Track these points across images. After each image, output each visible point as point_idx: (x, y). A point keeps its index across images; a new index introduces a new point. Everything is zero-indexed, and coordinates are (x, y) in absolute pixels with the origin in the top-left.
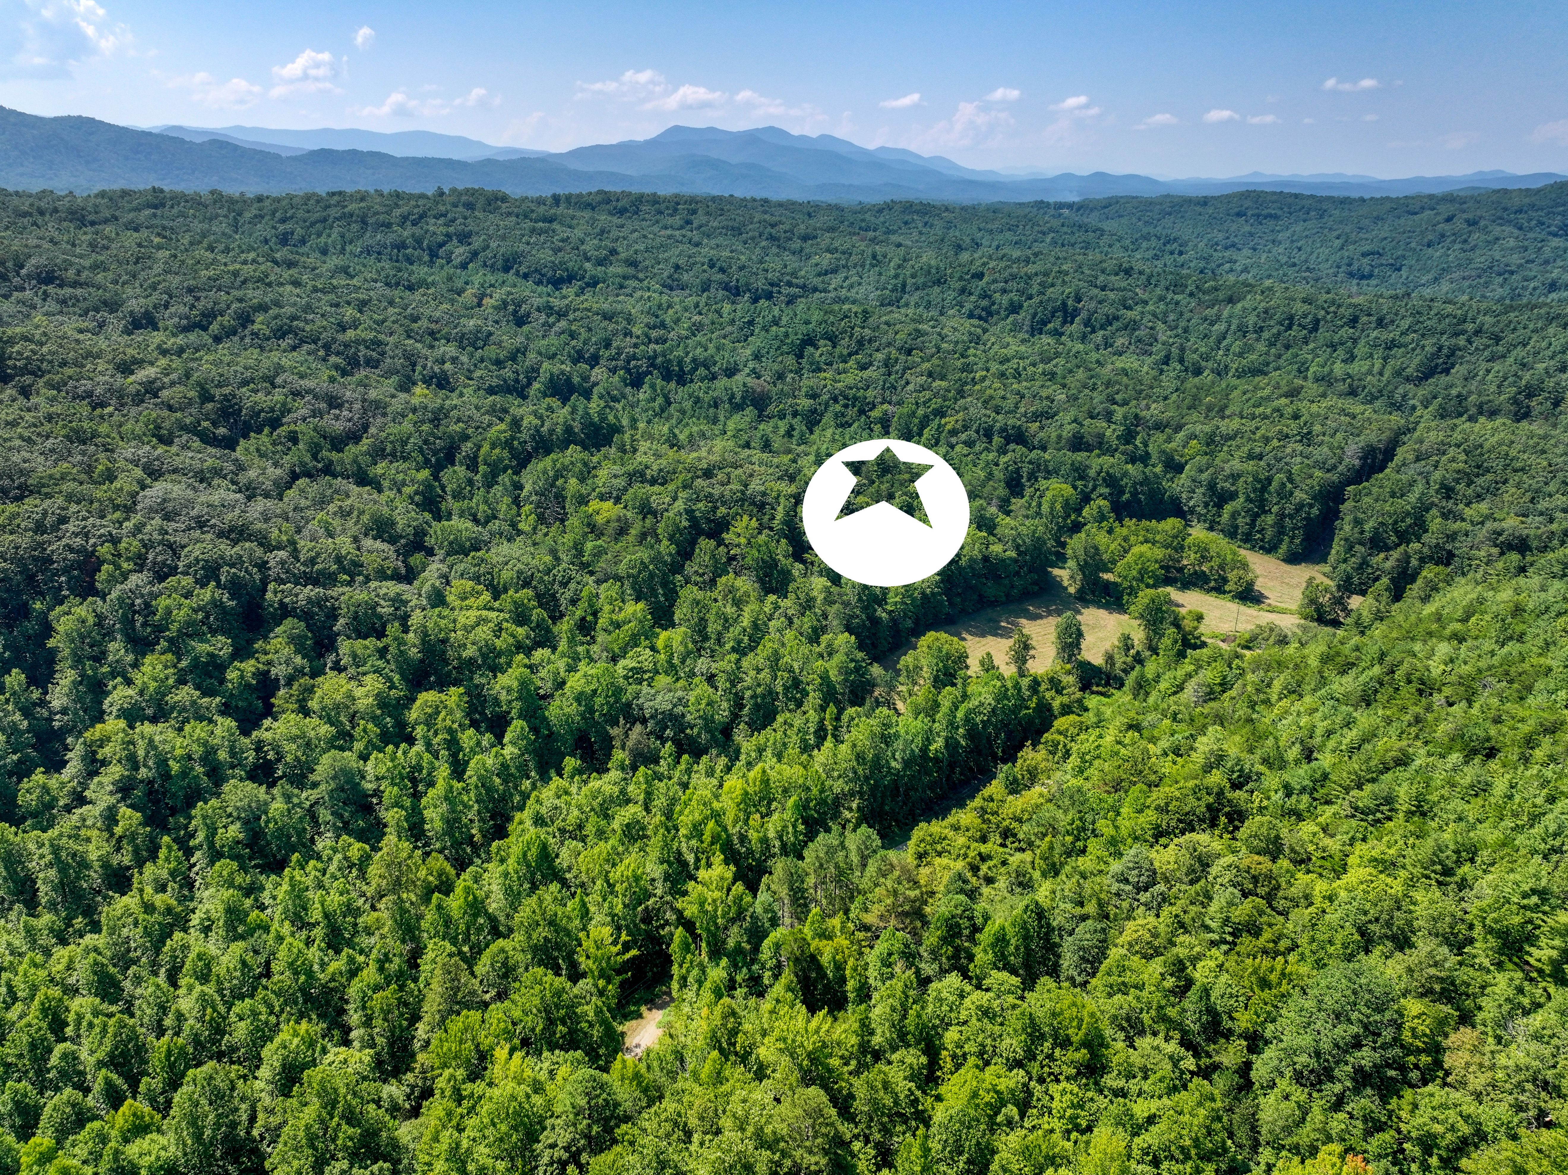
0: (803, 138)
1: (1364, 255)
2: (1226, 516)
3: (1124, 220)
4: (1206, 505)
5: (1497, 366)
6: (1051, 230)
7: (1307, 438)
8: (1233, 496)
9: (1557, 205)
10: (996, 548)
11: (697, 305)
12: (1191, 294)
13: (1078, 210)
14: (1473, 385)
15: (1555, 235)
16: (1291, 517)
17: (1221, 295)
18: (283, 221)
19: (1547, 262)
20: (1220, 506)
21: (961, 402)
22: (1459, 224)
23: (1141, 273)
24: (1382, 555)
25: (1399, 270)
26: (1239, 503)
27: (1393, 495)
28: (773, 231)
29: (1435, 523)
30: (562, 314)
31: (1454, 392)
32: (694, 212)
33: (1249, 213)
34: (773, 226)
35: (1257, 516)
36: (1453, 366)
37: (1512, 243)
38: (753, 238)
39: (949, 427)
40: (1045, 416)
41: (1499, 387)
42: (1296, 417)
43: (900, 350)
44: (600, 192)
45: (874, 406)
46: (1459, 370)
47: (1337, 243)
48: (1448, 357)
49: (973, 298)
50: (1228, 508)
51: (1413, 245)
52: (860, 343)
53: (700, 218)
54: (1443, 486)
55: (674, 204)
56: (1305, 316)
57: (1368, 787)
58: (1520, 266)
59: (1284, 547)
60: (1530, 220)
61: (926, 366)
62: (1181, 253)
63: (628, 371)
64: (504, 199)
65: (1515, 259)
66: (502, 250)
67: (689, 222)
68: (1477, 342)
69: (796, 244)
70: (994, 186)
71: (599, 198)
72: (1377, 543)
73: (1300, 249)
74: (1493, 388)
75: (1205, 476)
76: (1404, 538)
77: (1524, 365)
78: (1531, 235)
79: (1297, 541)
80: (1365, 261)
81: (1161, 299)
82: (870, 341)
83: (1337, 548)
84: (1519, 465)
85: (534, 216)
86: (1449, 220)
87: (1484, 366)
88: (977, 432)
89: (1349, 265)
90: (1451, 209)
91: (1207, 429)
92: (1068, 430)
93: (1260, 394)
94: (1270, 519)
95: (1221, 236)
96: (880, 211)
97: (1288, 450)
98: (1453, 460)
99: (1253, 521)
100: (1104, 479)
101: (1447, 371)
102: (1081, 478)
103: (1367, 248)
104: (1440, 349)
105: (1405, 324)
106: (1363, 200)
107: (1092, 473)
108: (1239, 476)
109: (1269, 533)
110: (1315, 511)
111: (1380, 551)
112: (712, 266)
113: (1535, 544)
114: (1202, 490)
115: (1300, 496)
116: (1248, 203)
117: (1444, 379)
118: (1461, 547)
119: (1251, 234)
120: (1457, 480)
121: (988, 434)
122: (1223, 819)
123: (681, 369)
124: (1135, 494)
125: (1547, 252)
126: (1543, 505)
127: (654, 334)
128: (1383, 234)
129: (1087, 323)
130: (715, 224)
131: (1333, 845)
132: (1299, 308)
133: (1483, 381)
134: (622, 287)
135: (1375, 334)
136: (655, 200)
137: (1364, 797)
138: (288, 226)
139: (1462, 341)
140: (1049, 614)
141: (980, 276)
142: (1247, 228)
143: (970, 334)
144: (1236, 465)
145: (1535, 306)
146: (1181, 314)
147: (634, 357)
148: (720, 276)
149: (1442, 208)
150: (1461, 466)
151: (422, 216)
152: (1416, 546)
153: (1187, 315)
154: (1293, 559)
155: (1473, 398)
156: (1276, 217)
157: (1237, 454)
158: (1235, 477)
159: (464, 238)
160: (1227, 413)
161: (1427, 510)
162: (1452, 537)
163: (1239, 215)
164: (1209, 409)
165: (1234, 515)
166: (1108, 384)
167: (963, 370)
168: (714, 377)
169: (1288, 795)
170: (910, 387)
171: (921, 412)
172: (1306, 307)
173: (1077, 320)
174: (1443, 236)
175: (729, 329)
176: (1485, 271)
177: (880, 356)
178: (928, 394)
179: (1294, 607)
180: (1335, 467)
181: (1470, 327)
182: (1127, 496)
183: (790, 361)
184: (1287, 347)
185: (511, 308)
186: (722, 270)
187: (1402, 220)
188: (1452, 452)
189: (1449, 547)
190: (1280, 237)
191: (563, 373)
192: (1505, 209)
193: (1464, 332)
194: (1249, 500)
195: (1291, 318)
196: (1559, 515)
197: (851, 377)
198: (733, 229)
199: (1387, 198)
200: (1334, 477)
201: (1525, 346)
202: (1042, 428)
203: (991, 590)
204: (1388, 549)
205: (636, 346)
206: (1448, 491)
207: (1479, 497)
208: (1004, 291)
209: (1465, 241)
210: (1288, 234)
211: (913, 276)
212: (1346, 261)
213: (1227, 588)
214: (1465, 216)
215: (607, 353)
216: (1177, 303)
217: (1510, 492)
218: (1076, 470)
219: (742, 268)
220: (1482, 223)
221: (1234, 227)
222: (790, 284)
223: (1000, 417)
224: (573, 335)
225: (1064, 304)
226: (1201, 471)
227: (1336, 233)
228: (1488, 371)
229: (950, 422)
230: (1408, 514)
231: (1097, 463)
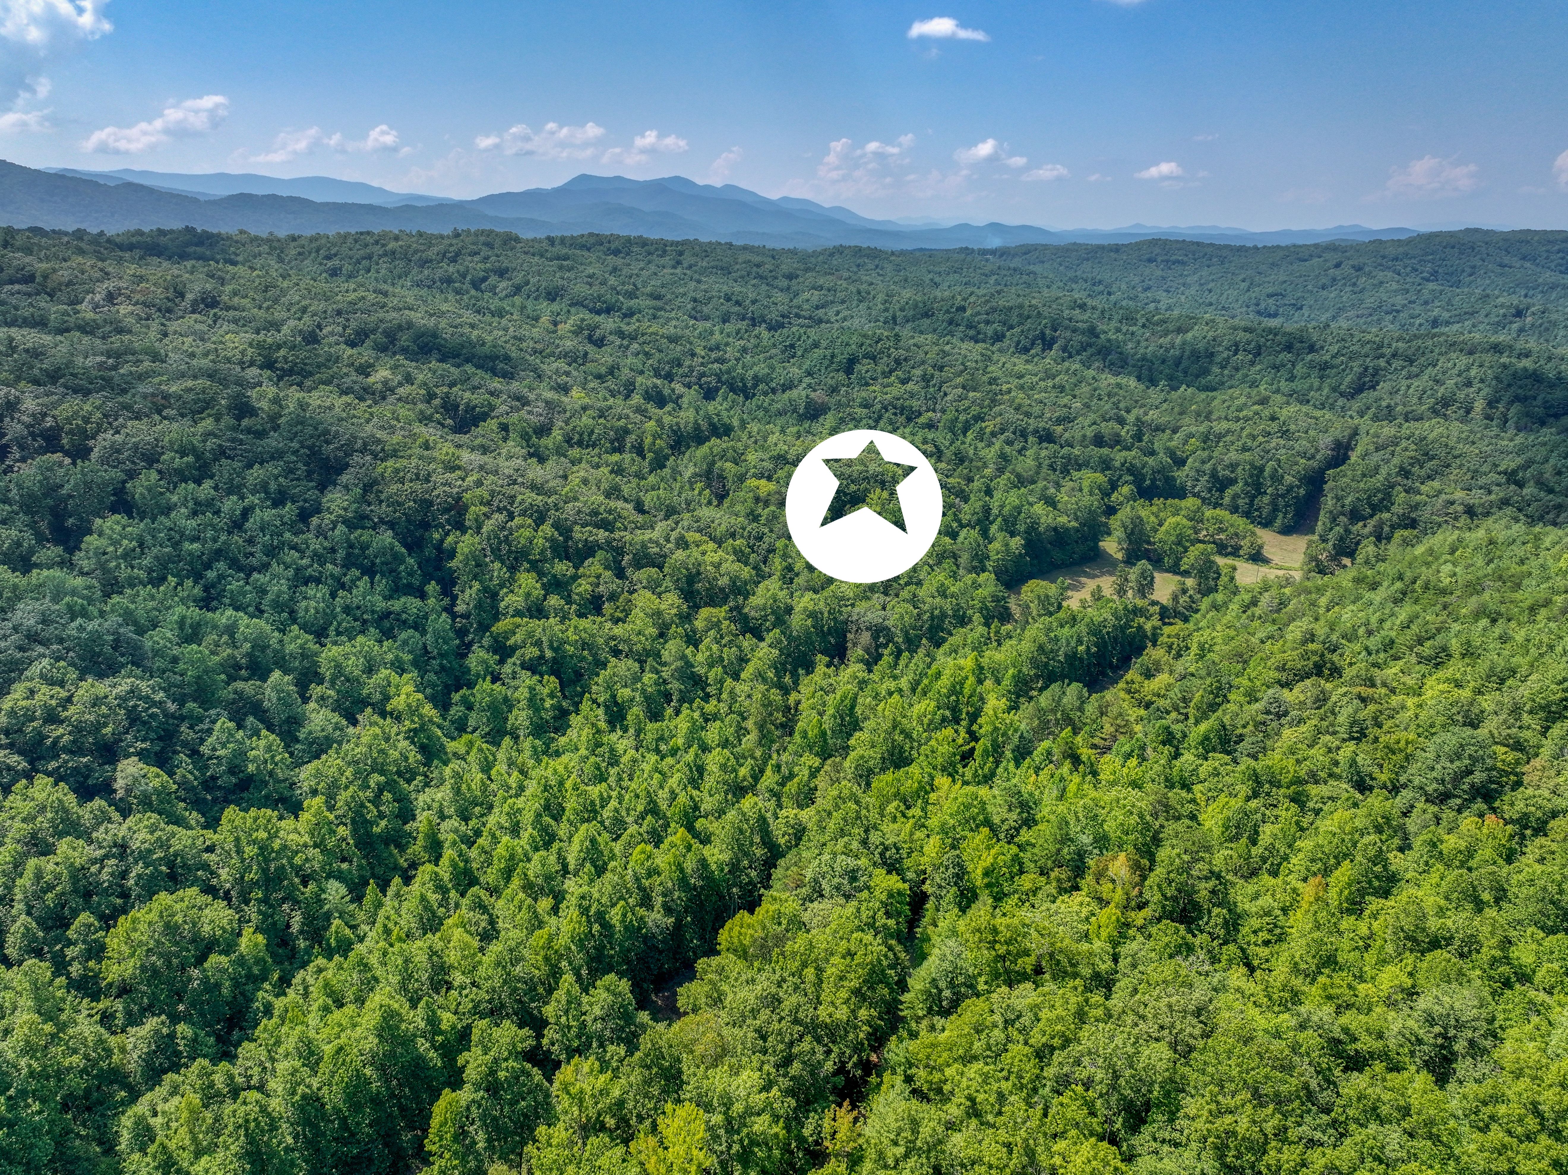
0: (708, 187)
1: (1270, 296)
2: (1227, 500)
3: (1046, 265)
4: (1210, 490)
5: (1416, 383)
6: (992, 273)
7: (1285, 433)
8: (1233, 482)
9: (1427, 254)
10: (1063, 520)
11: (738, 332)
12: (1144, 326)
13: (1001, 256)
14: (1398, 398)
15: (1428, 280)
16: (1283, 496)
17: (1171, 327)
18: (328, 258)
19: (1426, 303)
20: (1222, 490)
21: (997, 409)
22: (1346, 269)
23: (1093, 308)
24: (1361, 524)
25: (1301, 308)
26: (1237, 488)
27: (1364, 475)
28: (760, 271)
29: (1400, 497)
30: (633, 338)
31: (1384, 404)
32: (681, 254)
33: (1159, 259)
34: (758, 266)
35: (1254, 497)
36: (1378, 383)
37: (1395, 286)
38: (742, 277)
39: (988, 430)
40: (1066, 420)
41: (1420, 399)
42: (1273, 418)
43: (934, 367)
44: (591, 235)
45: (920, 414)
46: (1384, 387)
47: (1244, 285)
48: (1373, 376)
49: (961, 328)
50: (1229, 492)
51: (1310, 287)
52: (898, 362)
53: (687, 259)
54: (1402, 469)
55: (662, 247)
56: (1249, 343)
57: (1428, 644)
58: (1404, 306)
59: (1278, 522)
60: (1405, 267)
61: (959, 380)
62: (1109, 294)
63: (701, 386)
64: (517, 239)
65: (1399, 300)
66: (544, 284)
67: (679, 263)
68: (1396, 364)
69: (785, 283)
70: (897, 235)
71: (592, 240)
72: (1355, 516)
73: (1210, 291)
74: (1415, 400)
75: (1208, 467)
76: (1375, 509)
77: (1437, 381)
78: (1408, 280)
79: (1289, 516)
80: (1271, 301)
81: (1118, 330)
82: (905, 360)
83: (1323, 520)
84: (1457, 453)
85: (549, 255)
86: (1337, 266)
87: (1405, 383)
88: (1014, 433)
89: (1257, 305)
90: (1336, 257)
91: (1201, 429)
92: (1090, 432)
93: (1237, 402)
94: (1266, 499)
95: (1137, 279)
96: (832, 255)
97: (1273, 445)
98: (1406, 449)
99: (1252, 501)
100: (1128, 470)
101: (1373, 387)
102: (1108, 468)
103: (1270, 290)
104: (1366, 369)
105: (1334, 349)
106: (1256, 248)
107: (1117, 464)
108: (1237, 465)
109: (1265, 512)
110: (1302, 492)
111: (1359, 520)
112: (728, 299)
113: (1480, 510)
114: (1206, 478)
115: (1288, 479)
116: (1157, 250)
117: (1373, 394)
118: (1425, 514)
119: (1164, 278)
120: (1412, 465)
121: (1024, 434)
122: (1327, 672)
123: (745, 385)
124: (1153, 481)
125: (1426, 294)
126: (1482, 481)
127: (713, 355)
128: (1281, 279)
129: (1064, 349)
130: (705, 264)
131: (1410, 681)
132: (1241, 336)
133: (1405, 395)
134: (655, 317)
135: (1310, 357)
136: (644, 243)
137: (1427, 649)
138: (336, 262)
139: (1382, 363)
140: (1103, 574)
141: (962, 309)
142: (1159, 273)
143: (982, 355)
144: (1233, 456)
145: (1434, 336)
146: (1139, 342)
147: (703, 375)
148: (736, 309)
149: (1327, 256)
150: (1413, 454)
151: (458, 254)
152: (1386, 515)
153: (1143, 344)
154: (1286, 531)
155: (1399, 408)
156: (1183, 263)
157: (1232, 448)
158: (1233, 466)
159: (502, 273)
160: (1214, 417)
161: (1392, 487)
162: (1416, 507)
163: (1150, 261)
164: (1198, 414)
165: (1235, 497)
166: (1109, 395)
167: (990, 384)
168: (774, 391)
169: (1370, 654)
170: (949, 398)
171: (962, 417)
172: (1248, 335)
173: (1055, 346)
174: (1334, 280)
175: (773, 351)
176: (1375, 310)
177: (918, 372)
178: (967, 403)
179: (1297, 565)
180: (1313, 457)
181: (1387, 351)
182: (1148, 482)
183: (841, 376)
184: (1237, 369)
185: (586, 332)
186: (738, 303)
187: (1295, 266)
188: (1404, 444)
189: (1413, 515)
190: (1189, 280)
191: (655, 386)
192: (1384, 257)
193: (1382, 356)
194: (1246, 484)
195: (1236, 345)
196: (1495, 488)
197: (896, 390)
198: (722, 269)
199: (1278, 247)
200: (1314, 464)
201: (1435, 366)
202: (1065, 430)
203: (1057, 555)
204: (1364, 519)
205: (702, 364)
206: (1404, 472)
207: (1430, 477)
208: (987, 322)
209: (1354, 284)
210: (1196, 277)
211: (902, 310)
212: (1254, 301)
213: (1241, 552)
214: (1351, 262)
215: (681, 371)
216: (1133, 334)
217: (1455, 472)
218: (1104, 462)
219: (754, 302)
220: (1367, 269)
221: (1147, 272)
222: (798, 316)
223: (1031, 421)
224: (647, 355)
225: (1043, 334)
226: (1203, 462)
227: (1241, 277)
228: (1409, 387)
229: (989, 426)
230: (1379, 491)
231: (1119, 457)
